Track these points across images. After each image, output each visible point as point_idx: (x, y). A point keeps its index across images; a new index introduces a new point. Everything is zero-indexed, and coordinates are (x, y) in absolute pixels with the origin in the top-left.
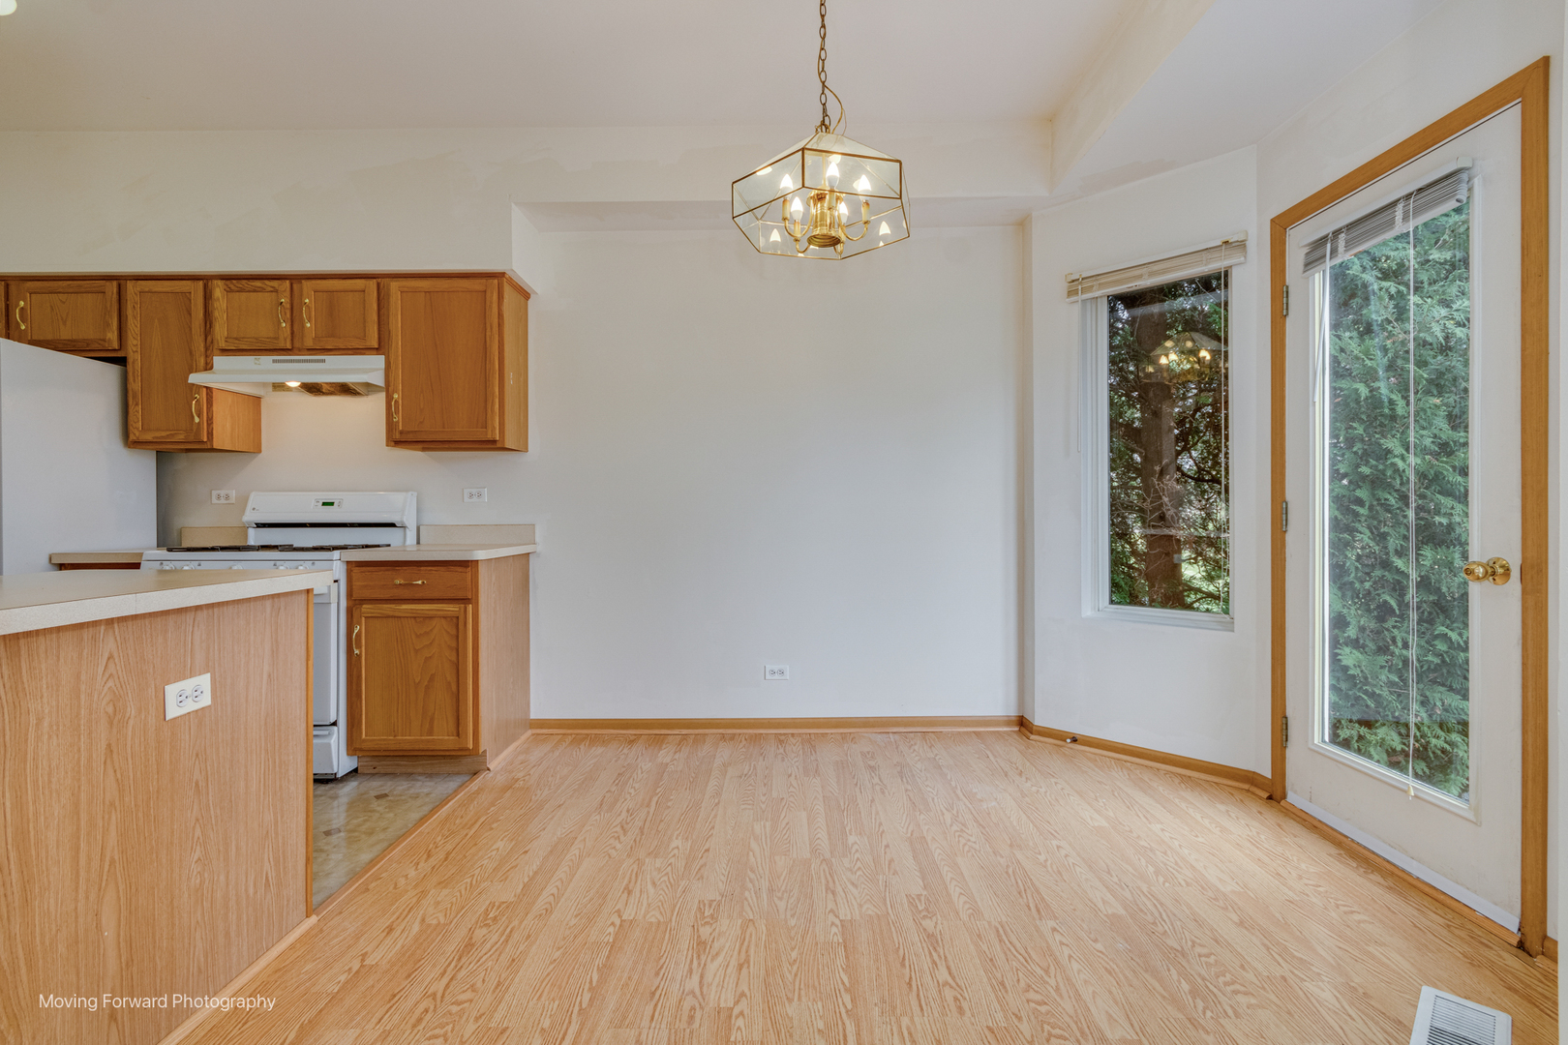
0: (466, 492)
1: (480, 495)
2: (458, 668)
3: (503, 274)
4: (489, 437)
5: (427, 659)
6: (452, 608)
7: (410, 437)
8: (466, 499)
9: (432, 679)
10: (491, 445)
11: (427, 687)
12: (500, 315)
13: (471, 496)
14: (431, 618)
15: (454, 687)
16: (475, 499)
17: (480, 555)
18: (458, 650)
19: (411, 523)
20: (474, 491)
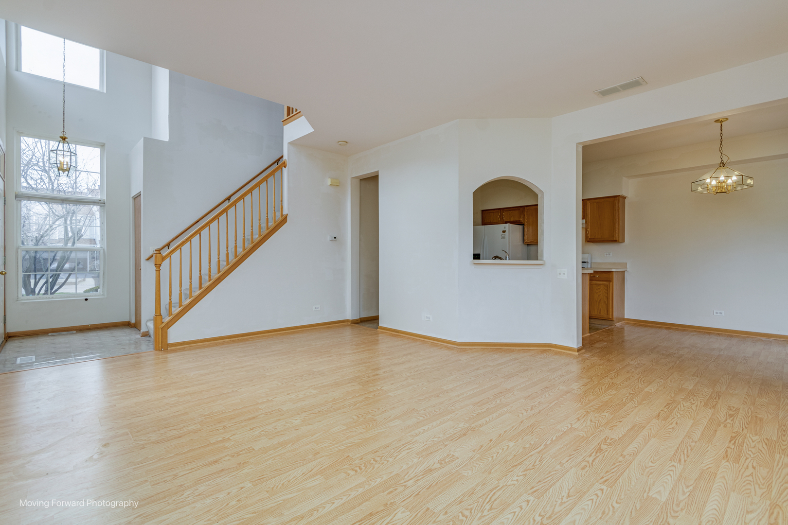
0: (605, 253)
1: (609, 254)
2: (608, 298)
3: (619, 196)
4: (615, 239)
5: (599, 295)
6: (606, 283)
7: (592, 240)
8: (605, 255)
9: (600, 300)
10: (615, 241)
11: (599, 302)
12: (618, 207)
13: (607, 255)
14: (601, 285)
15: (606, 303)
16: (608, 255)
17: (614, 270)
18: (608, 293)
19: (590, 262)
20: (608, 253)
